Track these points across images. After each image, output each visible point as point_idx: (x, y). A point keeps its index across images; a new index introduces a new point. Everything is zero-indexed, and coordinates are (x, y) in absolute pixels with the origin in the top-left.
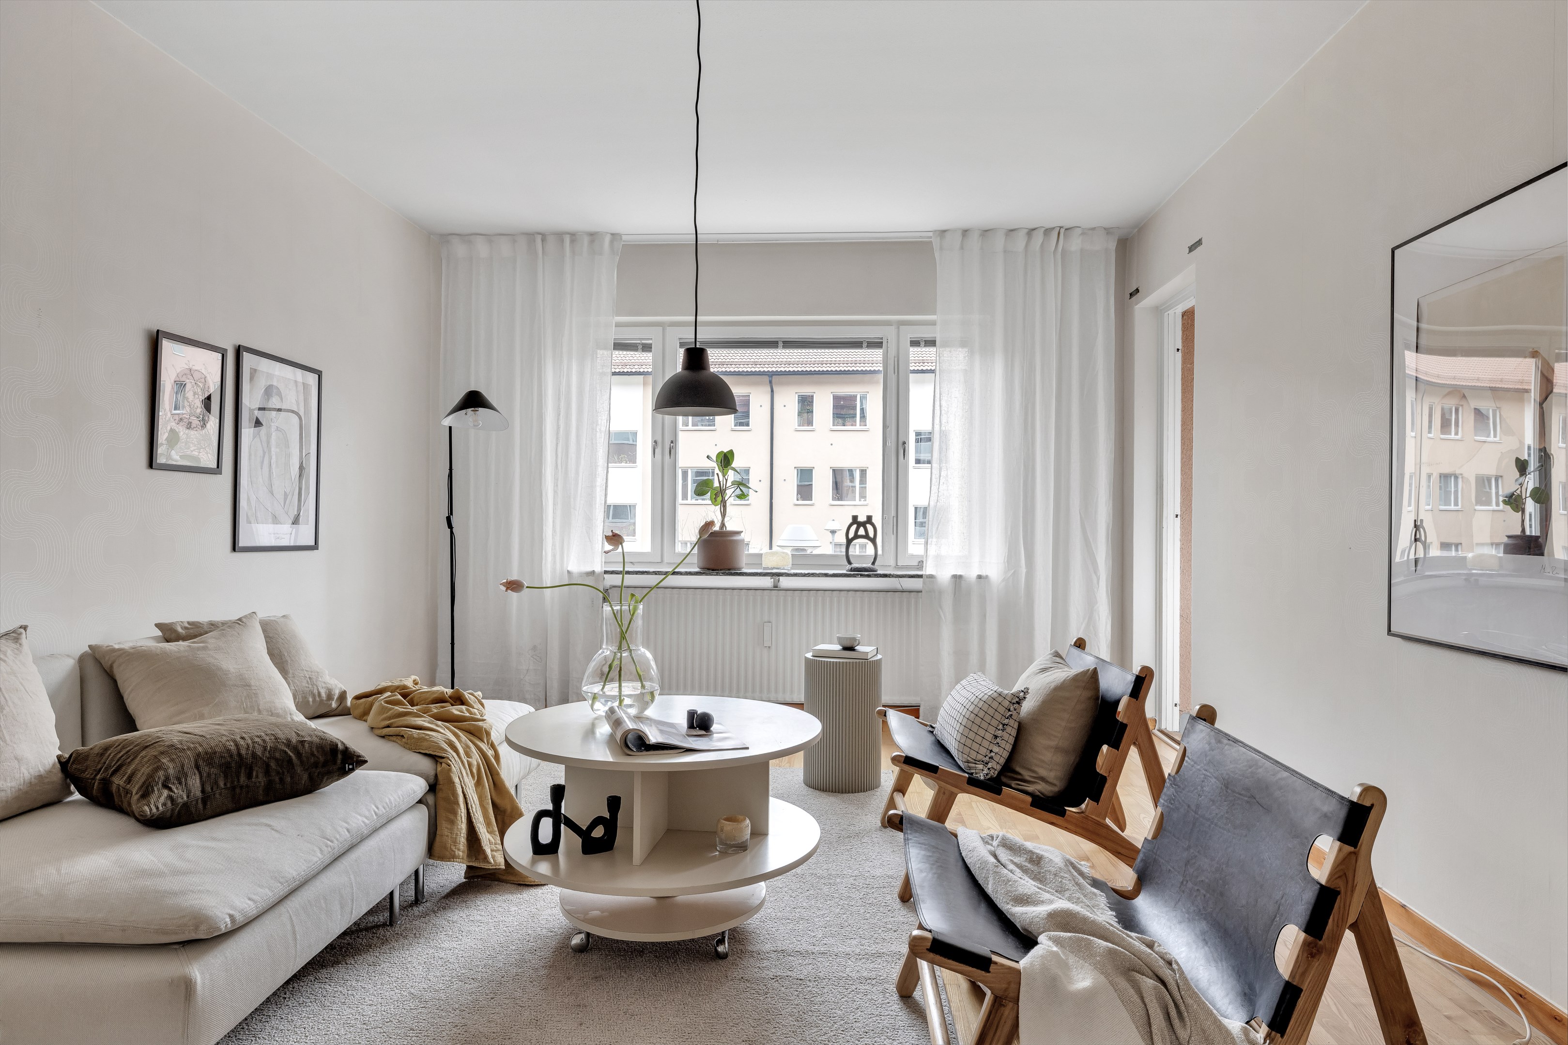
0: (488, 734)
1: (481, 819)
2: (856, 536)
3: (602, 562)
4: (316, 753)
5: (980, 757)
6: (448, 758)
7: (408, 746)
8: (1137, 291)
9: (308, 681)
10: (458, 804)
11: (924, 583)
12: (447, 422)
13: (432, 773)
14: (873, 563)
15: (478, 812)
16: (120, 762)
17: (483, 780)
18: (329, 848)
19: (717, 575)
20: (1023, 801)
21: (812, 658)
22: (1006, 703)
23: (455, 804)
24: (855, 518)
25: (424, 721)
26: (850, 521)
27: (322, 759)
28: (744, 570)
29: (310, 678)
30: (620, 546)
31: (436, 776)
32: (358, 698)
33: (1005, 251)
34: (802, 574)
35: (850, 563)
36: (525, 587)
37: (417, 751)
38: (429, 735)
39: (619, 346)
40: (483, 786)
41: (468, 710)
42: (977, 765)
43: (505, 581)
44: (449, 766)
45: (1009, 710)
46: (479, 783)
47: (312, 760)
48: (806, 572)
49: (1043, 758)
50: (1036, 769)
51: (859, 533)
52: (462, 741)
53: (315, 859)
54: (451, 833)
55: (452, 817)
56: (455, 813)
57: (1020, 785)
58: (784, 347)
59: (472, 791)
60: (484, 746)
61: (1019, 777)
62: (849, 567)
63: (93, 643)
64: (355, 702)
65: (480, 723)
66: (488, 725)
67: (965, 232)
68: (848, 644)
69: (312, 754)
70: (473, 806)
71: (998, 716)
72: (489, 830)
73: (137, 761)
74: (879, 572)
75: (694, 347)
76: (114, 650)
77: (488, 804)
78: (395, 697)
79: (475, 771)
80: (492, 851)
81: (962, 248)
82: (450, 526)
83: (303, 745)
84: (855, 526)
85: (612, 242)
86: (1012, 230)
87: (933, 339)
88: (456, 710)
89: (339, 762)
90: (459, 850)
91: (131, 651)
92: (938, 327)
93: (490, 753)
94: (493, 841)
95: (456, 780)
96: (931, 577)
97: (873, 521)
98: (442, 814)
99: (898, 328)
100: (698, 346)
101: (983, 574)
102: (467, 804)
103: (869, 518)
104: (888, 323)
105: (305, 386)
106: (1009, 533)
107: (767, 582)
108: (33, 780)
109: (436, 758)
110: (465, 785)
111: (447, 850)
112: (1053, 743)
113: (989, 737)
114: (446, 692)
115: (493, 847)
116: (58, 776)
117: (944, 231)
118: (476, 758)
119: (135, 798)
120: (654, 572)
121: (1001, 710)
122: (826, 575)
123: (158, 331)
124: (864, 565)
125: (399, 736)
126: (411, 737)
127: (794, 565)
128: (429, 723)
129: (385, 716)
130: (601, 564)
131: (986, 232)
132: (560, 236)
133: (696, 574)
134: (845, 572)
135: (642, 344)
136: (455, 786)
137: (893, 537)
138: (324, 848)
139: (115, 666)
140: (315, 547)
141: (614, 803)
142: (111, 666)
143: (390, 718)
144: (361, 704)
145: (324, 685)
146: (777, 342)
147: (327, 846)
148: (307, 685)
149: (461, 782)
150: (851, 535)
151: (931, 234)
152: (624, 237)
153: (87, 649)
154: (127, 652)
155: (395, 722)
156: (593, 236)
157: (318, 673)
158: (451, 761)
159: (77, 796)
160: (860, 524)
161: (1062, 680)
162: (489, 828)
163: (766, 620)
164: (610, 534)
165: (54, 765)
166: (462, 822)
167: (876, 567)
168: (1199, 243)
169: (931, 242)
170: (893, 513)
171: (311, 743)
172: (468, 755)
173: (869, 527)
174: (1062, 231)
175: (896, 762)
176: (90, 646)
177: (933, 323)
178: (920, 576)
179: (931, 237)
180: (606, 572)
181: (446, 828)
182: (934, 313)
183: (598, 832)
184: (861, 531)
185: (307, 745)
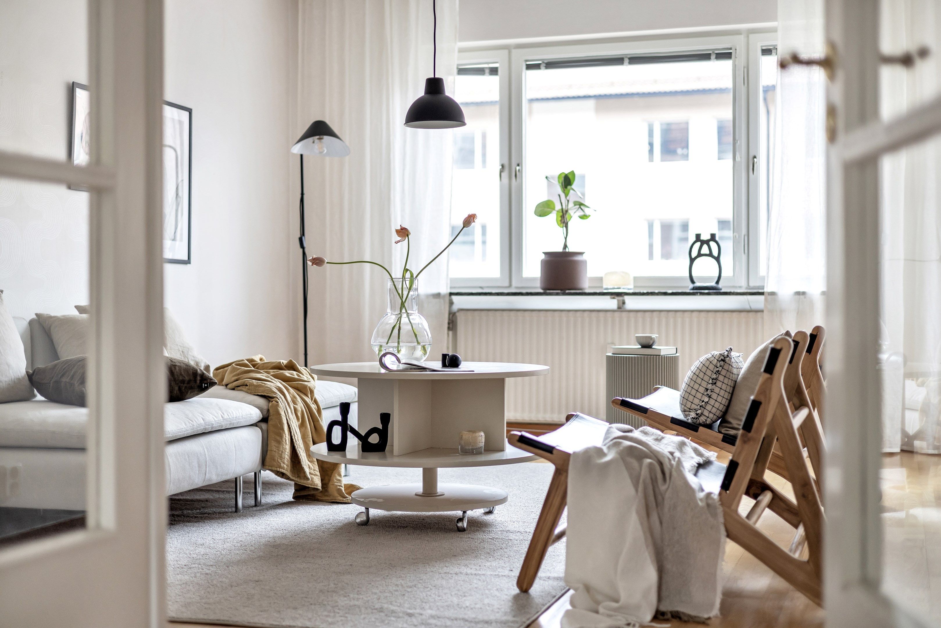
0: (312, 392)
1: (302, 446)
2: (699, 255)
4: (183, 373)
6: (277, 397)
7: (249, 391)
9: (181, 354)
10: (283, 430)
11: (766, 300)
12: (297, 149)
13: (265, 407)
14: (717, 282)
15: (300, 441)
16: (65, 370)
17: (306, 423)
18: (191, 424)
21: (612, 355)
23: (281, 430)
24: (698, 236)
25: (262, 376)
26: (693, 240)
27: (187, 378)
28: (587, 291)
29: (182, 352)
30: (407, 238)
31: (268, 410)
32: (217, 369)
35: (693, 282)
36: (325, 263)
37: (256, 394)
38: (264, 383)
40: (306, 427)
41: (298, 375)
42: (690, 413)
43: (311, 258)
44: (277, 402)
45: (717, 367)
46: (302, 426)
47: (181, 378)
51: (702, 252)
52: (291, 393)
53: (182, 427)
54: (278, 450)
55: (278, 438)
56: (281, 436)
57: (728, 431)
58: (630, 63)
59: (295, 425)
60: (308, 400)
62: (691, 286)
63: (39, 312)
64: (215, 372)
65: (306, 383)
66: (311, 384)
68: (644, 342)
69: (181, 374)
70: (296, 435)
71: (709, 373)
72: (310, 460)
73: (75, 368)
74: (723, 291)
75: (433, 77)
76: (50, 317)
77: (309, 441)
78: (243, 362)
79: (299, 415)
80: (310, 473)
82: (302, 246)
83: (175, 369)
84: (698, 244)
88: (287, 373)
89: (198, 382)
90: (284, 463)
91: (62, 318)
92: (780, 33)
93: (313, 407)
94: (313, 467)
95: (282, 413)
96: (773, 294)
97: (717, 239)
98: (272, 435)
99: (748, 37)
100: (436, 77)
102: (291, 433)
103: (713, 237)
104: (737, 32)
105: (181, 123)
107: (612, 304)
108: (16, 380)
109: (268, 398)
110: (290, 419)
111: (275, 462)
113: (702, 390)
114: (283, 363)
115: (312, 472)
116: (27, 382)
118: (300, 406)
119: (76, 385)
121: (711, 367)
122: (676, 294)
123: (73, 82)
124: (709, 284)
125: (244, 385)
126: (252, 385)
127: (638, 284)
128: (266, 377)
129: (235, 373)
130: (448, 287)
134: (688, 291)
136: (281, 417)
137: (744, 257)
138: (187, 423)
139: (52, 328)
140: (188, 262)
141: (385, 418)
142: (50, 329)
143: (238, 375)
144: (220, 372)
145: (193, 358)
146: (623, 59)
147: (189, 423)
148: (180, 357)
149: (286, 415)
150: (694, 254)
153: (35, 317)
154: (59, 318)
155: (242, 376)
157: (188, 348)
158: (279, 399)
159: (39, 397)
160: (703, 242)
162: (310, 458)
164: (399, 228)
165: (25, 375)
166: (286, 444)
167: (720, 285)
170: (744, 231)
171: (180, 367)
172: (294, 403)
173: (712, 244)
175: (614, 404)
176: (36, 314)
177: (774, 30)
178: (762, 294)
181: (274, 446)
182: (775, 19)
183: (374, 439)
184: (705, 250)
185: (177, 368)
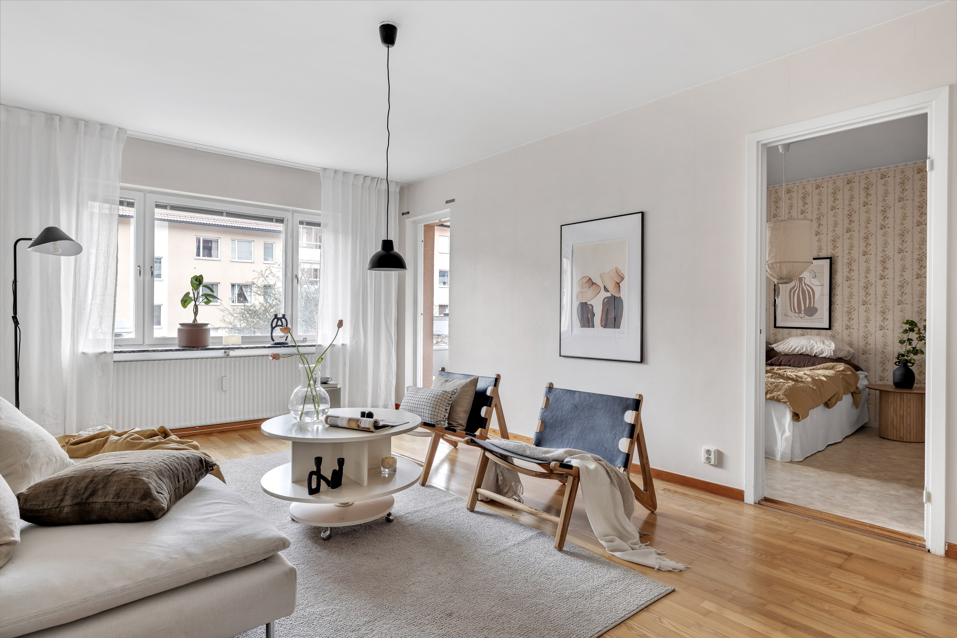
2: (277, 326)
3: (112, 345)
4: (195, 463)
5: (441, 419)
8: (408, 213)
11: (316, 349)
14: (286, 340)
19: (197, 350)
20: (463, 433)
22: (450, 395)
24: (276, 315)
26: (273, 317)
27: (198, 467)
28: (210, 347)
33: (353, 184)
34: (250, 347)
35: (273, 340)
39: (121, 203)
42: (441, 423)
45: (451, 398)
47: (195, 468)
48: (253, 346)
49: (460, 416)
50: (458, 421)
51: (278, 324)
58: (227, 216)
61: (452, 425)
62: (272, 342)
67: (336, 171)
68: (324, 381)
71: (447, 401)
74: (289, 345)
81: (333, 179)
83: (190, 460)
84: (276, 320)
85: (118, 133)
86: (357, 175)
87: (320, 223)
89: (205, 467)
92: (322, 217)
96: (320, 346)
97: (286, 317)
99: (293, 214)
101: (344, 343)
103: (284, 316)
104: (287, 210)
106: (354, 323)
107: (221, 353)
112: (463, 410)
113: (444, 410)
117: (326, 169)
120: (152, 350)
121: (448, 398)
122: (264, 347)
124: (282, 341)
127: (243, 343)
130: (112, 347)
131: (345, 173)
132: (76, 121)
133: (179, 350)
134: (270, 345)
135: (127, 202)
141: (341, 462)
146: (223, 213)
150: (274, 325)
151: (319, 169)
152: (128, 132)
156: (103, 126)
160: (279, 319)
161: (465, 383)
163: (223, 375)
167: (287, 342)
168: (453, 201)
169: (319, 173)
173: (283, 320)
174: (380, 180)
178: (314, 346)
179: (319, 171)
180: (115, 352)
184: (279, 323)
